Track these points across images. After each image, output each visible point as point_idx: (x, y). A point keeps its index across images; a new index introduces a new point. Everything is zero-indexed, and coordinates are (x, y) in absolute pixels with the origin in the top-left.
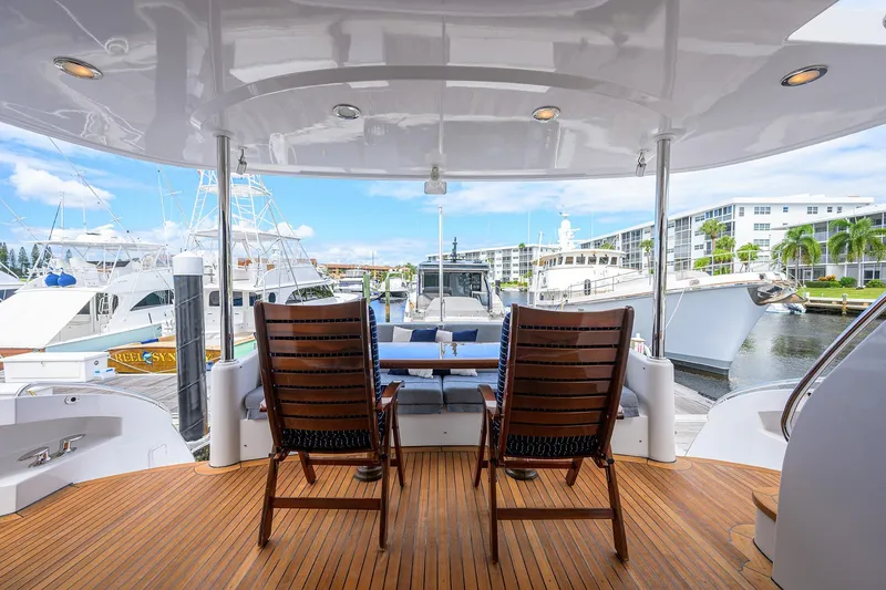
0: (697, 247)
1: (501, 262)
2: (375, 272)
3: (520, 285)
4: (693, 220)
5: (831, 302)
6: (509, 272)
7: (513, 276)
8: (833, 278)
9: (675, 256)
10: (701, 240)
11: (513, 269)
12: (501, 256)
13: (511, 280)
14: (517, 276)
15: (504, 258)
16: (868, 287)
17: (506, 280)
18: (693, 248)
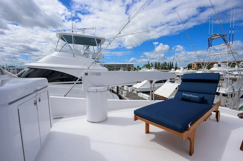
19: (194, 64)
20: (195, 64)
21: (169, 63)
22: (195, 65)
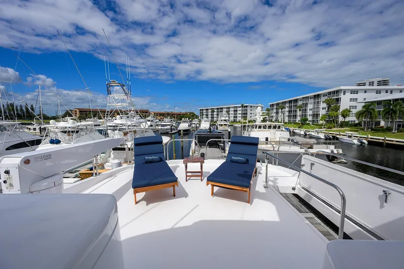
0: (323, 108)
1: (233, 112)
2: (176, 115)
3: (241, 123)
4: (322, 96)
5: (379, 139)
6: (236, 117)
7: (239, 119)
8: (383, 126)
9: (313, 112)
10: (325, 105)
11: (238, 115)
12: (233, 109)
13: (238, 120)
14: (240, 119)
15: (234, 110)
16: (398, 132)
17: (235, 121)
18: (321, 109)
19: (76, 111)
20: (78, 111)
21: (23, 104)
22: (77, 113)
